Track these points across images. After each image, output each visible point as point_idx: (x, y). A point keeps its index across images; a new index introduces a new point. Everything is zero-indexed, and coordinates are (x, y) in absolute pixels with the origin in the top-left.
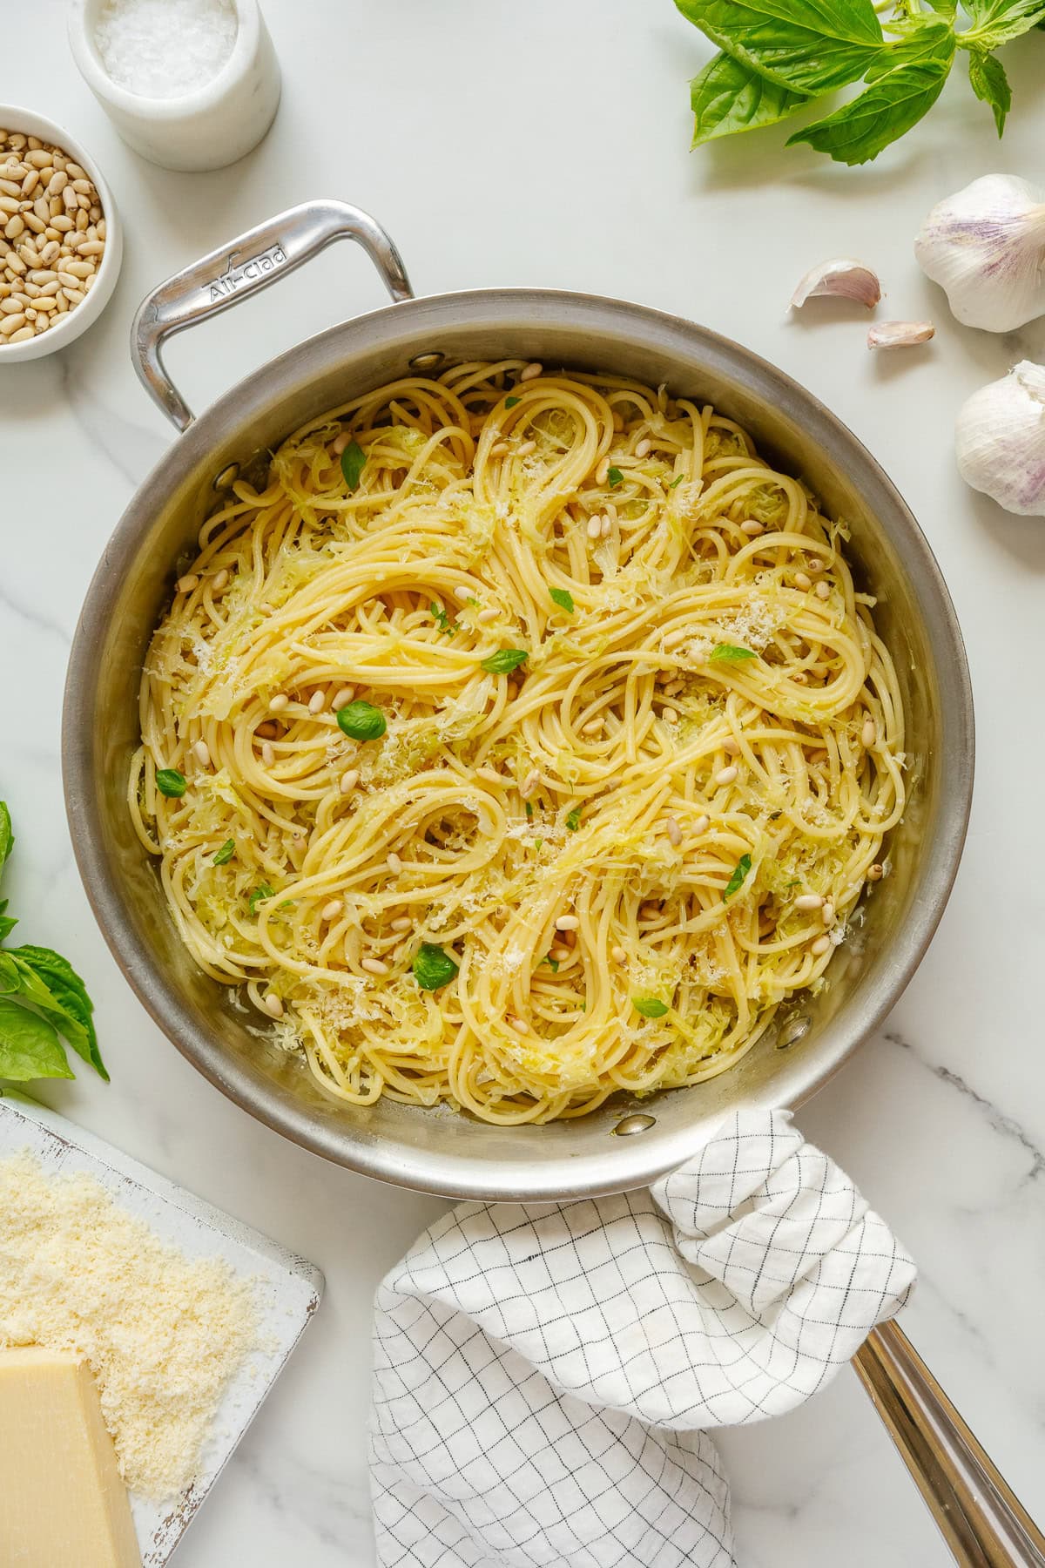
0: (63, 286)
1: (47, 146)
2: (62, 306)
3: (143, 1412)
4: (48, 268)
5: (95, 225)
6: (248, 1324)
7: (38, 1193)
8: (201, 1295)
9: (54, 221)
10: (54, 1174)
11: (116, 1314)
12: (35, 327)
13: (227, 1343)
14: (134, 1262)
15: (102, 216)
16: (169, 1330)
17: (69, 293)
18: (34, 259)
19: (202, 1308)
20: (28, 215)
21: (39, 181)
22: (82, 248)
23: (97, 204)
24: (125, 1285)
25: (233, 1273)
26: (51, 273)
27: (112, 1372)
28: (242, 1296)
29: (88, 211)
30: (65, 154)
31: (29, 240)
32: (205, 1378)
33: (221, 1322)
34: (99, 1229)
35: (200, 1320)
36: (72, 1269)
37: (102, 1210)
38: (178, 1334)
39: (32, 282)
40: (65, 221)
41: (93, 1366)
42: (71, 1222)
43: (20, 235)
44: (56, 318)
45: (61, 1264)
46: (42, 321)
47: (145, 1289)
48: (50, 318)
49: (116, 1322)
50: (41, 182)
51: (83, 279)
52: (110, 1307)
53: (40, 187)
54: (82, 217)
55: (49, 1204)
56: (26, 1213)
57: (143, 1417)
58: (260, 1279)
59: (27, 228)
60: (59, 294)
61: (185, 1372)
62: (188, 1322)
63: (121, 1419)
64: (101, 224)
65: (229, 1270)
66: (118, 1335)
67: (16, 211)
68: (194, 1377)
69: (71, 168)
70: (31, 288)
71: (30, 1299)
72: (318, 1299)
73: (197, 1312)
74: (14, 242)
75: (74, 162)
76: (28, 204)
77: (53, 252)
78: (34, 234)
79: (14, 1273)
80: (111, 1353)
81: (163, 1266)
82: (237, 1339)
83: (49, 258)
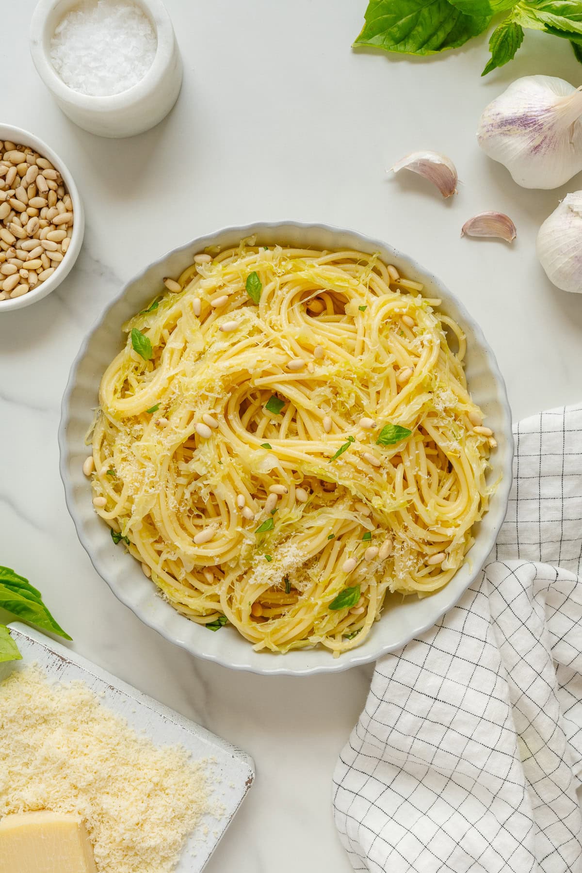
0: (46, 250)
1: (19, 147)
2: (47, 265)
3: (125, 860)
4: (31, 238)
5: (62, 200)
6: (202, 794)
7: (45, 697)
8: (167, 773)
9: (31, 202)
10: (56, 683)
11: (105, 787)
12: (28, 283)
13: (187, 808)
14: (118, 748)
15: (66, 192)
16: (145, 798)
17: (51, 255)
18: (21, 232)
19: (169, 782)
20: (13, 200)
21: (17, 174)
22: (56, 220)
23: (62, 184)
24: (111, 765)
25: (190, 757)
26: (34, 242)
27: (102, 830)
28: (198, 773)
29: (55, 191)
30: (33, 151)
31: (15, 219)
32: (172, 835)
33: (183, 792)
34: (90, 723)
35: (166, 792)
36: (72, 753)
37: (93, 709)
38: (151, 801)
39: (21, 249)
40: (40, 201)
41: (88, 825)
42: (71, 718)
43: (8, 216)
44: (43, 275)
45: (65, 749)
46: (33, 278)
47: (126, 768)
48: (38, 274)
49: (105, 792)
50: (20, 175)
51: (60, 243)
52: (101, 781)
53: (18, 178)
54: (52, 196)
55: (54, 704)
56: (36, 712)
57: (125, 864)
58: (210, 761)
59: (13, 209)
60: (43, 256)
61: (156, 830)
62: (158, 792)
63: (108, 865)
64: (66, 198)
65: (188, 753)
66: (107, 802)
67: (4, 200)
68: (164, 833)
69: (40, 161)
70: (22, 254)
71: (40, 775)
72: (254, 776)
73: (165, 785)
74: (5, 222)
75: (41, 156)
76: (12, 192)
77: (35, 225)
78: (18, 213)
79: (28, 756)
80: (101, 816)
81: (139, 751)
82: (194, 806)
83: (33, 230)
